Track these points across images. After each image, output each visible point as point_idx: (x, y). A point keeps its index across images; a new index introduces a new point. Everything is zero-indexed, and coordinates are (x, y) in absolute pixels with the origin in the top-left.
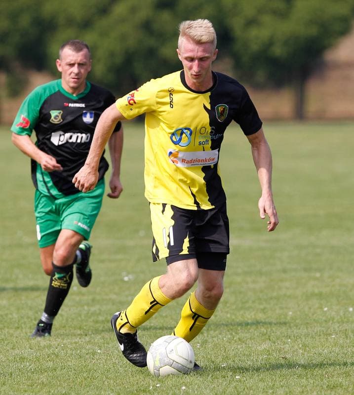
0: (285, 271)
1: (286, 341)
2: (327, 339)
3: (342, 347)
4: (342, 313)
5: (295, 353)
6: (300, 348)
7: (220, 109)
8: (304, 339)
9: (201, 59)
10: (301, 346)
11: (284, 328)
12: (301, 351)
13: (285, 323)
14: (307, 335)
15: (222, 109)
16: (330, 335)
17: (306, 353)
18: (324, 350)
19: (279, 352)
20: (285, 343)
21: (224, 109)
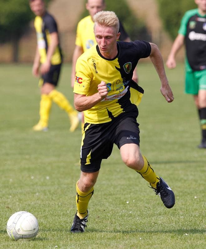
0: (7, 154)
1: (8, 197)
2: (33, 196)
3: (43, 201)
4: (42, 180)
5: (14, 204)
6: (17, 201)
7: (127, 66)
8: (19, 196)
9: (107, 37)
10: (17, 200)
11: (7, 189)
12: (18, 203)
13: (8, 187)
14: (21, 193)
15: (128, 66)
16: (35, 193)
17: (20, 204)
18: (31, 202)
19: (5, 204)
20: (8, 198)
21: (129, 65)
